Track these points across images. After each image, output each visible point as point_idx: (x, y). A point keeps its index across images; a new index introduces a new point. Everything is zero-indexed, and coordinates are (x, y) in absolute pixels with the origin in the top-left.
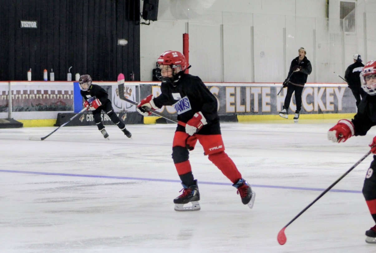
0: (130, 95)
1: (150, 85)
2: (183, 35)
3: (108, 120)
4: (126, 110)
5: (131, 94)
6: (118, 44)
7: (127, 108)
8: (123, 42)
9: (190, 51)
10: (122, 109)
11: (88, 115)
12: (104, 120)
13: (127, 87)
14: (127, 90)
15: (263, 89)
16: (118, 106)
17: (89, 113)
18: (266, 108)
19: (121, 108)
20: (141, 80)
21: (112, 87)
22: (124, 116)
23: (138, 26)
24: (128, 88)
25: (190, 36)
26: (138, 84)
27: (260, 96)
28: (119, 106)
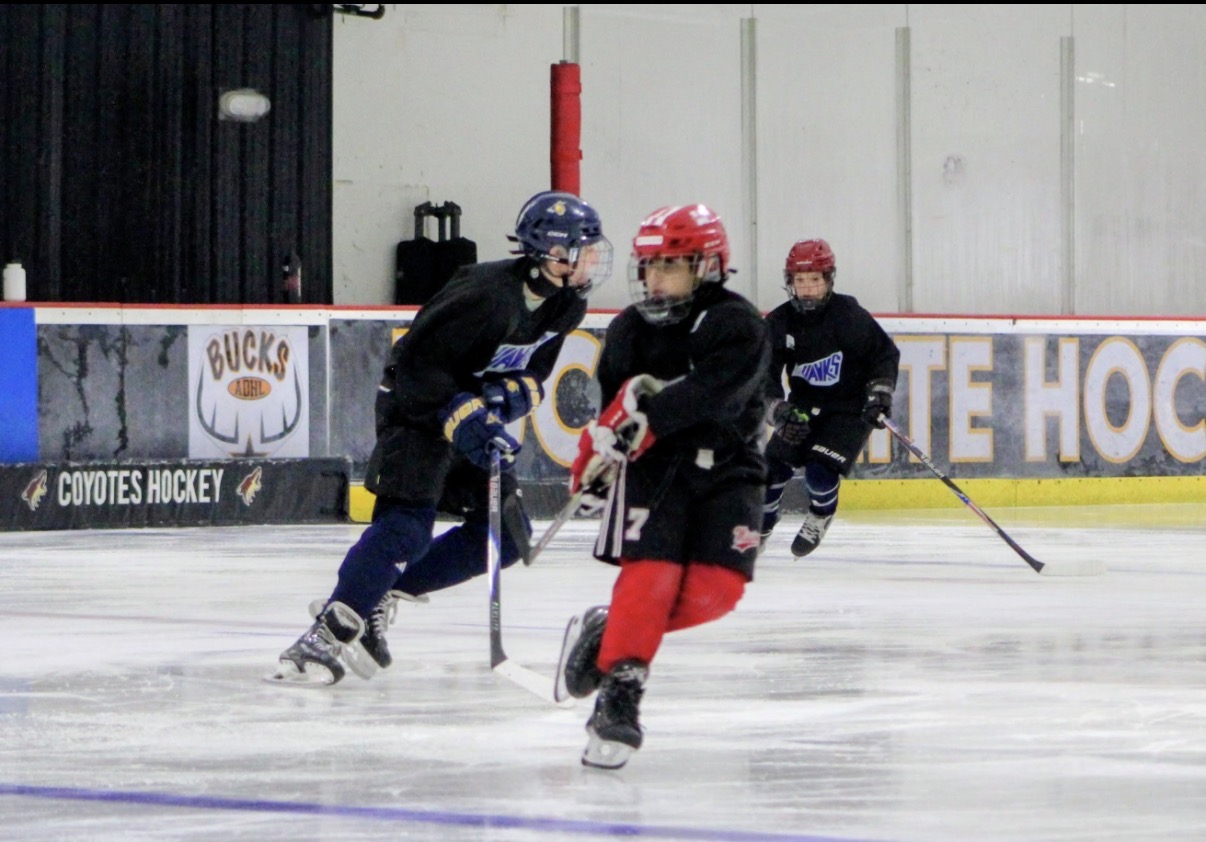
0: (279, 372)
1: (383, 322)
2: (554, 68)
3: (166, 500)
4: (258, 448)
5: (283, 370)
6: (221, 117)
7: (264, 440)
8: (245, 105)
9: (584, 154)
10: (240, 448)
11: (65, 475)
12: (150, 500)
13: (264, 335)
14: (264, 348)
15: (957, 346)
16: (218, 429)
17: (73, 464)
18: (969, 445)
19: (234, 440)
20: (337, 298)
21: (191, 332)
22: (248, 483)
23: (324, 21)
24: (272, 338)
25: (585, 79)
26: (320, 316)
27: (940, 379)
28: (224, 427)
